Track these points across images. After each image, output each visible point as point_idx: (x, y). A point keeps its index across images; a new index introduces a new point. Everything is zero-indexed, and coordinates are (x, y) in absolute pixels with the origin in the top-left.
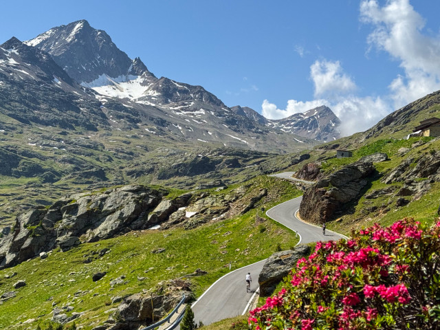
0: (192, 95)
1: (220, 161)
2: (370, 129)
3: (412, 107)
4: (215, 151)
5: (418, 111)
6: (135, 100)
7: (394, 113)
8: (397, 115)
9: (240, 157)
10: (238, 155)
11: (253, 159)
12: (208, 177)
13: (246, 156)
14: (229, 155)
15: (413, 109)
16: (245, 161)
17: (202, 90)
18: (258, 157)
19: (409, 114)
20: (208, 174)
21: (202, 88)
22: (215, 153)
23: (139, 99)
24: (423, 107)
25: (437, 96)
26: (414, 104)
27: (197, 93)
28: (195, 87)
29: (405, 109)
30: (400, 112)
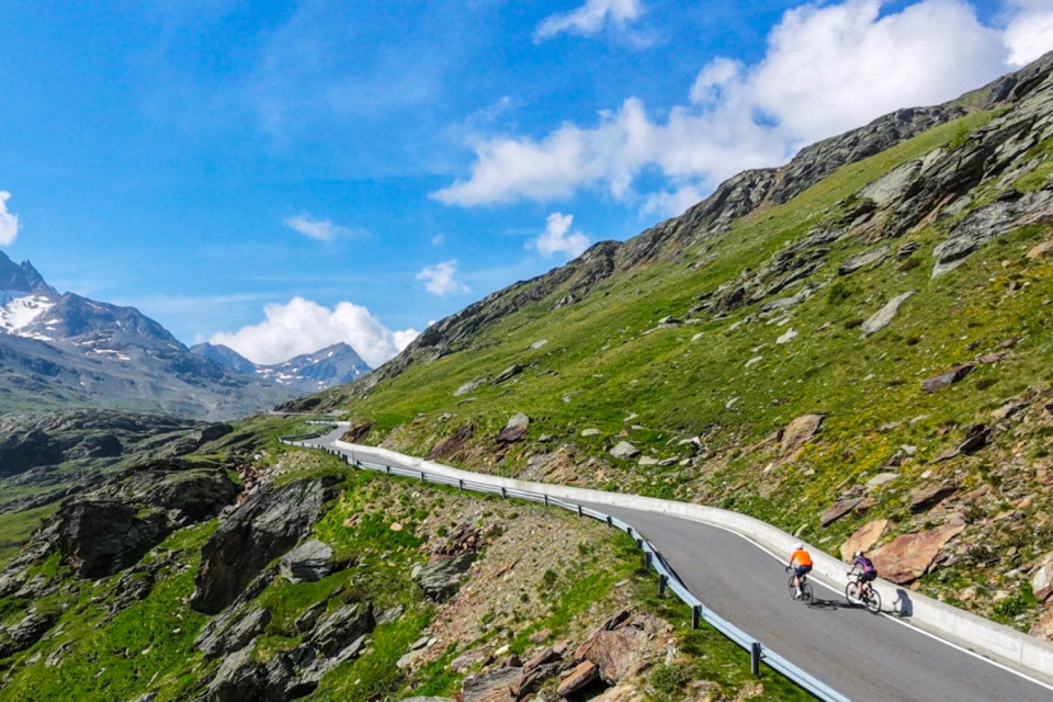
0: (118, 323)
1: (74, 442)
2: (390, 363)
3: (480, 309)
4: (70, 419)
5: (497, 316)
6: (16, 331)
7: (441, 323)
8: (448, 327)
9: (122, 431)
10: (121, 426)
11: (157, 433)
12: (27, 482)
13: (142, 428)
14: (101, 427)
15: (483, 312)
16: (134, 440)
17: (136, 314)
18: (168, 431)
19: (476, 323)
20: (26, 475)
21: (136, 310)
22: (69, 424)
23: (24, 329)
24: (507, 308)
25: (534, 283)
26: (487, 302)
27: (128, 319)
28: (125, 309)
29: (466, 314)
30: (455, 320)
